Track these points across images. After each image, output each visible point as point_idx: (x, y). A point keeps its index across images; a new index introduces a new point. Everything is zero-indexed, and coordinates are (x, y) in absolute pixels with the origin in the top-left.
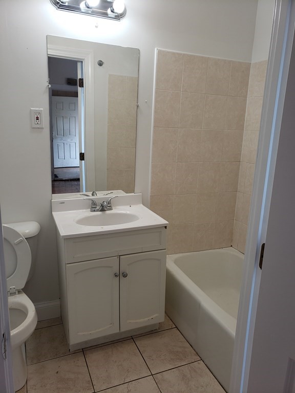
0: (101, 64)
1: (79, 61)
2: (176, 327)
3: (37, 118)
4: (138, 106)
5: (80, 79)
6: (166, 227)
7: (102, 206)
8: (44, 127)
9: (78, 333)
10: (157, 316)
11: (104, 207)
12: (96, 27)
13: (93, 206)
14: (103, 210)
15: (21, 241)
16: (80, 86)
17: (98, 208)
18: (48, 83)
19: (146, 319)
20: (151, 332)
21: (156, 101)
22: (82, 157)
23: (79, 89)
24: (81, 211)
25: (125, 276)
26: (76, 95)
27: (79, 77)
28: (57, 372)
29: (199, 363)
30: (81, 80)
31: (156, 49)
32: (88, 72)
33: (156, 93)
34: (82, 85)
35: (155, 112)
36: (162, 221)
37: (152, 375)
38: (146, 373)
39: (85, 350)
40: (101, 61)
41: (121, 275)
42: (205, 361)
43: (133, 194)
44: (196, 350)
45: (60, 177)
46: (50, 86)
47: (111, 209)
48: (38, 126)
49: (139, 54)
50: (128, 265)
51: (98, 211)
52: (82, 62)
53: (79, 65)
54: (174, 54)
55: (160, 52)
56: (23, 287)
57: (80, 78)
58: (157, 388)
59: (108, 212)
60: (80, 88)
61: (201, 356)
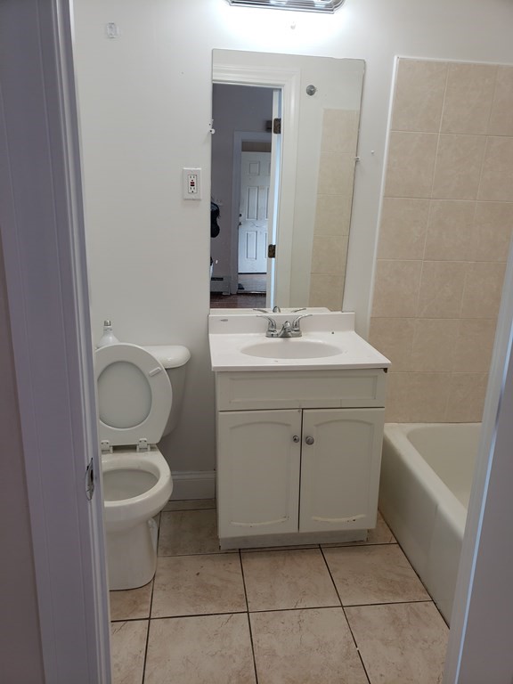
0: (311, 91)
1: (276, 89)
2: (398, 543)
3: (192, 184)
4: (357, 161)
5: (276, 120)
6: (385, 370)
7: (284, 329)
8: (201, 198)
9: (233, 523)
10: (362, 516)
11: (288, 331)
12: (293, 27)
13: (271, 328)
14: (285, 336)
15: (159, 372)
16: (275, 132)
17: (278, 331)
18: (211, 127)
19: (344, 520)
20: (353, 543)
21: (391, 151)
22: (272, 251)
23: (274, 136)
24: (252, 334)
25: (310, 442)
26: (267, 148)
27: (275, 116)
28: (198, 574)
29: (426, 605)
30: (278, 121)
31: (396, 58)
32: (288, 108)
33: (391, 136)
34: (278, 130)
35: (388, 171)
36: (380, 359)
37: (342, 606)
38: (333, 601)
39: (244, 551)
40: (312, 87)
41: (303, 440)
42: (439, 604)
43: (340, 313)
44: (425, 583)
45: (247, 289)
46: (213, 132)
47: (299, 336)
48: (193, 196)
49: (365, 69)
50: (317, 426)
51: (277, 336)
52: (280, 90)
53: (276, 95)
54: (428, 63)
55: (402, 63)
56: (158, 441)
57: (277, 117)
58: (347, 626)
59: (293, 340)
60: (276, 135)
61: (432, 595)
